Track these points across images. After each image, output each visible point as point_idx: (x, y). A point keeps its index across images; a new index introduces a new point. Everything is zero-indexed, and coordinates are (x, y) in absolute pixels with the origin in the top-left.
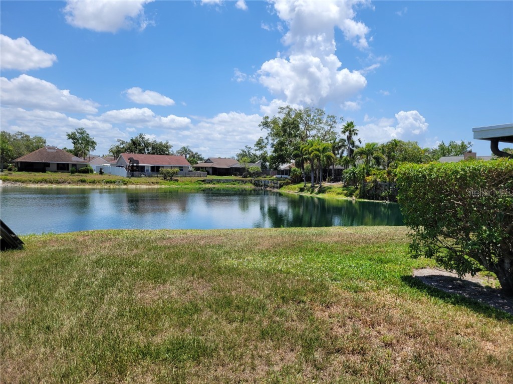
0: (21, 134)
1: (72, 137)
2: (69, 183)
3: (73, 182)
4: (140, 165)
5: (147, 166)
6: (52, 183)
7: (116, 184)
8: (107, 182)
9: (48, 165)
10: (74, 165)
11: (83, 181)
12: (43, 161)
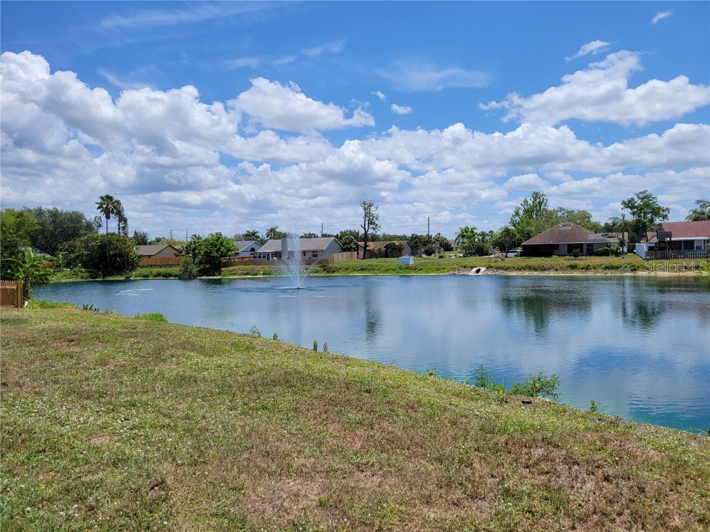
0: (561, 209)
1: (629, 204)
2: (556, 270)
3: (562, 269)
4: (673, 239)
5: (698, 241)
6: (536, 270)
7: (620, 269)
8: (607, 268)
9: (556, 247)
10: (590, 246)
11: (573, 267)
12: (551, 243)
